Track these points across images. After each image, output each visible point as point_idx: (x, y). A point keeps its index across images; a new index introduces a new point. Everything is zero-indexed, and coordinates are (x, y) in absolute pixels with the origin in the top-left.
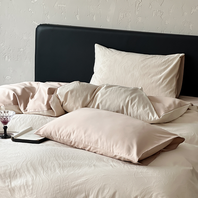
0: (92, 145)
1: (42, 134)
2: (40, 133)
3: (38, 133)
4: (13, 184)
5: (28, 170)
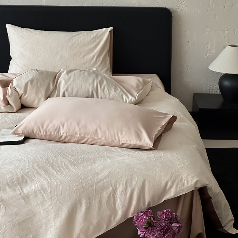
0: (90, 136)
1: (21, 133)
2: (17, 132)
3: (16, 133)
4: (26, 190)
5: (38, 173)
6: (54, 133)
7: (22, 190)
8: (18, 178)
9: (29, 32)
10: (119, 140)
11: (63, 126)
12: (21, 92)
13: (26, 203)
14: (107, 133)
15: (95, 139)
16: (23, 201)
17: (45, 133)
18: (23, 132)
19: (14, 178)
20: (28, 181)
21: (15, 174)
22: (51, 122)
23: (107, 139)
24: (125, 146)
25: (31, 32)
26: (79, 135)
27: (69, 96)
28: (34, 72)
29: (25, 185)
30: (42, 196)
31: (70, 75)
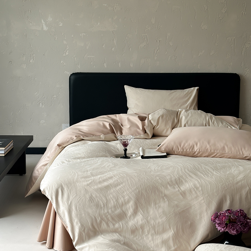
2: (161, 150)
4: (183, 188)
5: (190, 176)
6: (189, 150)
7: (180, 188)
8: (175, 179)
9: (141, 90)
10: (243, 154)
11: (197, 145)
12: (154, 124)
13: (184, 198)
14: (233, 149)
15: (223, 154)
16: (181, 196)
17: (182, 150)
18: (165, 150)
19: (173, 179)
20: (183, 181)
21: (172, 176)
22: (187, 142)
23: (233, 153)
24: (247, 158)
25: (142, 90)
26: (209, 151)
27: (189, 126)
28: (163, 110)
29: (181, 184)
30: (196, 192)
31: (188, 112)
